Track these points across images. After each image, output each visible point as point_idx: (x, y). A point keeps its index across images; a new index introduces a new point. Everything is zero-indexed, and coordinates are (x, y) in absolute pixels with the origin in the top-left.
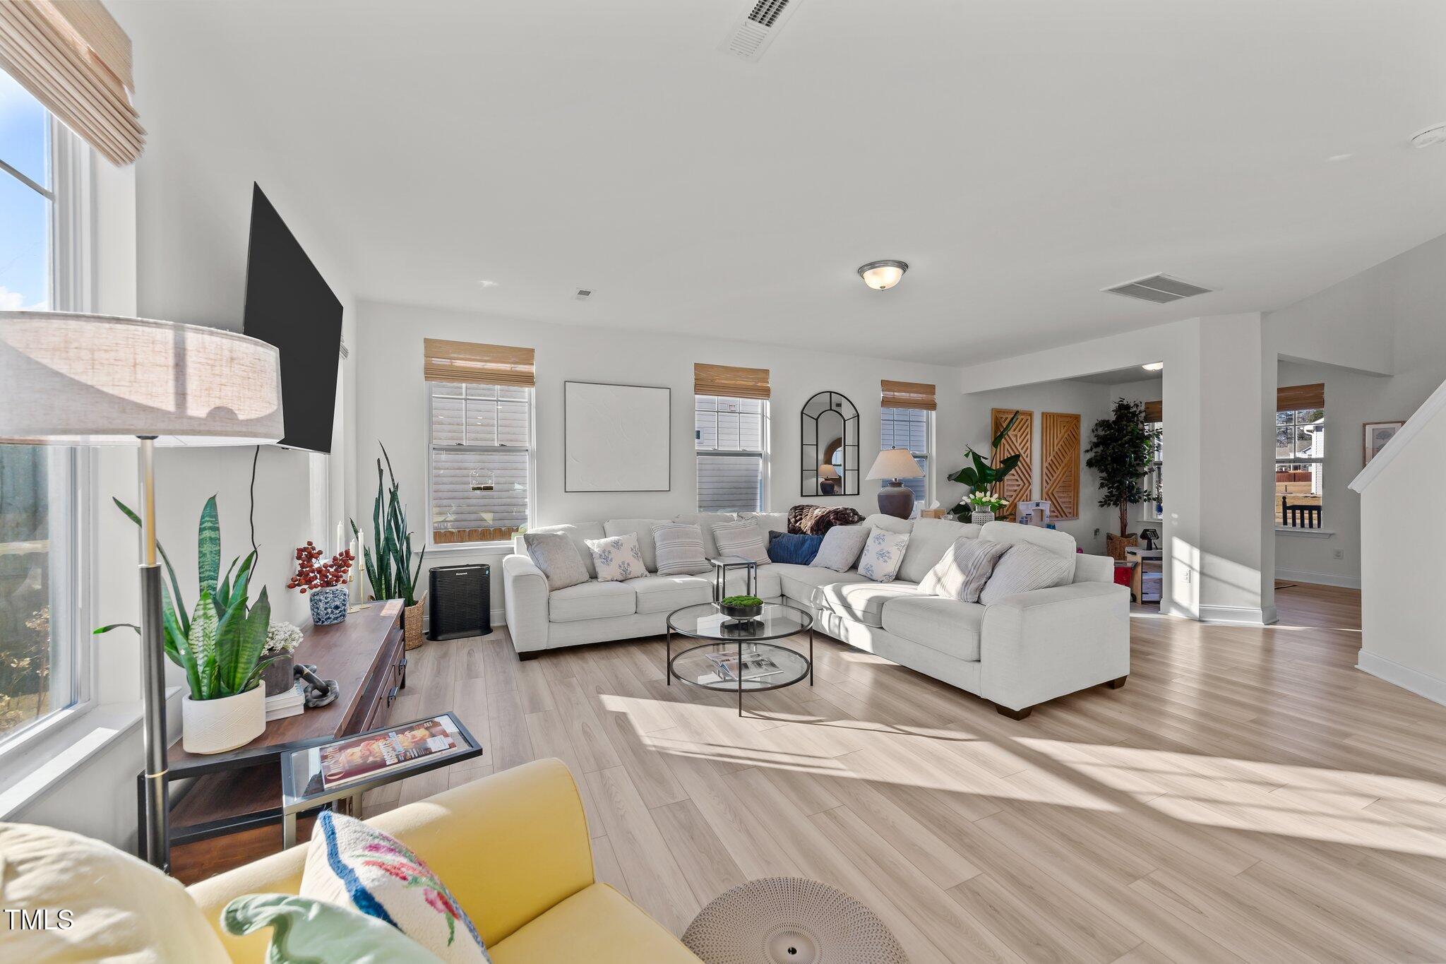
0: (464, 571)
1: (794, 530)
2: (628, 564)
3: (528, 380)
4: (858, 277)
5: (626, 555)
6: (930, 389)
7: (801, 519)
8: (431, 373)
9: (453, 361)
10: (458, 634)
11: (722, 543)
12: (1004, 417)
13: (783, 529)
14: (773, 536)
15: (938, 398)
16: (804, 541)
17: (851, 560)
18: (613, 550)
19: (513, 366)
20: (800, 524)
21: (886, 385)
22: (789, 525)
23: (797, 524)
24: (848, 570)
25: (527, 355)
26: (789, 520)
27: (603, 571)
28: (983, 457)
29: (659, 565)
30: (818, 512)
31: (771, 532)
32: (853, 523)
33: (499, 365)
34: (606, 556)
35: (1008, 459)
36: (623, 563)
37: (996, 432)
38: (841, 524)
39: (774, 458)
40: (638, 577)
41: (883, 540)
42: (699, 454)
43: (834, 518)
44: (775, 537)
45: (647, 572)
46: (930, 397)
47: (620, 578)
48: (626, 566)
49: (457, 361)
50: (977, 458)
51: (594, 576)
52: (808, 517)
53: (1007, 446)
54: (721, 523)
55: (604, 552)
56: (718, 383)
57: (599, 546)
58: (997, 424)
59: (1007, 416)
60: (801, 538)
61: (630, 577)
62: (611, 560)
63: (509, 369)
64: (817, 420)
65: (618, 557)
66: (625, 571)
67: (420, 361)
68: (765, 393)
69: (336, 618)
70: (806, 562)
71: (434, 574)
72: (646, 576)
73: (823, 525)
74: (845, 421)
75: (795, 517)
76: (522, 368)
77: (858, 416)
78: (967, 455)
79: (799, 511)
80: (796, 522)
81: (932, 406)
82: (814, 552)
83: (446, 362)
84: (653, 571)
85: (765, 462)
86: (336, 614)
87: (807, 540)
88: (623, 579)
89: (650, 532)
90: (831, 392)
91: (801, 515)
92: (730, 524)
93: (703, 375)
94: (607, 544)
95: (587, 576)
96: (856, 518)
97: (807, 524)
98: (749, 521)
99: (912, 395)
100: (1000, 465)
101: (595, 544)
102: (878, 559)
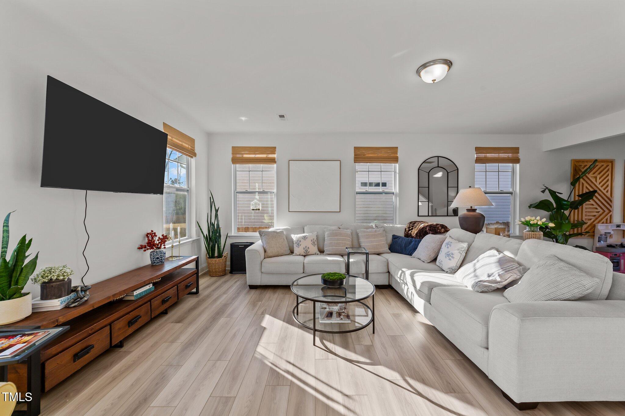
0: (242, 245)
1: (407, 235)
2: (308, 248)
3: (273, 161)
4: (416, 76)
5: (308, 243)
6: (516, 150)
7: (412, 229)
8: (235, 161)
9: (243, 155)
10: (239, 272)
11: (362, 240)
12: (583, 165)
13: (402, 234)
14: (395, 237)
15: (521, 155)
16: (411, 242)
17: (433, 256)
18: (302, 240)
19: (267, 155)
20: (411, 232)
21: (478, 150)
22: (405, 232)
23: (410, 232)
24: (430, 262)
25: (273, 150)
26: (406, 229)
27: (297, 250)
28: (558, 193)
29: (325, 249)
30: (422, 226)
31: (394, 236)
32: (440, 233)
33: (261, 155)
34: (299, 242)
35: (586, 193)
36: (306, 247)
37: (574, 176)
38: (432, 234)
39: (400, 195)
40: (313, 254)
41: (450, 245)
42: (357, 193)
43: (428, 230)
44: (395, 239)
45: (319, 253)
46: (515, 155)
47: (304, 254)
48: (307, 248)
49: (244, 155)
50: (553, 193)
51: (292, 252)
52: (416, 228)
53: (586, 184)
54: (362, 229)
55: (298, 241)
56: (368, 156)
57: (296, 237)
58: (575, 170)
59: (586, 164)
60: (409, 240)
61: (309, 254)
62: (300, 245)
63: (265, 157)
64: (429, 173)
65: (304, 244)
66: (306, 251)
67: (230, 156)
68: (395, 160)
69: (158, 263)
70: (410, 254)
71: (233, 246)
72: (318, 254)
73: (423, 233)
74: (448, 173)
75: (409, 228)
76: (271, 156)
77: (458, 169)
78: (543, 192)
79: (413, 224)
80: (409, 230)
81: (516, 161)
82: (415, 249)
83: (240, 156)
84: (322, 252)
85: (396, 196)
86: (157, 261)
87: (413, 241)
88: (305, 255)
89: (324, 232)
90: (438, 157)
91: (413, 227)
92: (368, 230)
93: (358, 153)
94: (300, 237)
95: (289, 252)
96: (443, 230)
97: (414, 232)
98: (379, 229)
99: (500, 155)
100: (578, 198)
101: (294, 237)
102: (446, 257)
